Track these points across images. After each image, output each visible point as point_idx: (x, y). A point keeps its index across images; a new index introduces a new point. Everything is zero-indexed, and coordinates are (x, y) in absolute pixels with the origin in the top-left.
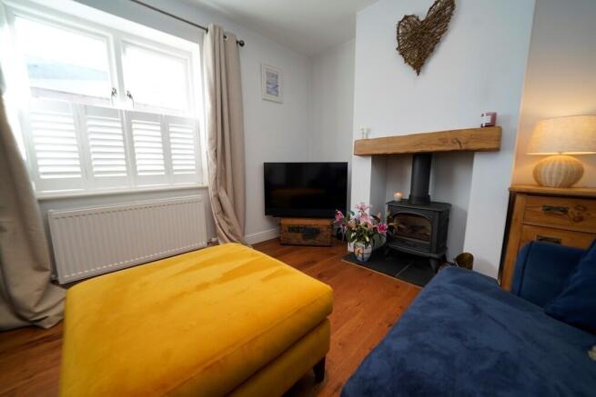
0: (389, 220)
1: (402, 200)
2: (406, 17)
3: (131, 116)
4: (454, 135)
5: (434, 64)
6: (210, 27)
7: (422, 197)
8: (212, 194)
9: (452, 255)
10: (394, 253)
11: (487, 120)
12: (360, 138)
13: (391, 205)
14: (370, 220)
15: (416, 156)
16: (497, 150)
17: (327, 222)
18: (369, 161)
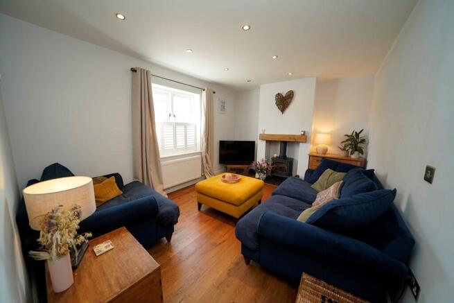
0: (272, 165)
1: (277, 157)
2: (279, 94)
3: (177, 124)
4: (294, 136)
5: (288, 111)
6: (206, 89)
7: (283, 156)
8: (204, 155)
9: (294, 175)
10: (274, 177)
11: (302, 133)
12: (262, 133)
13: (273, 159)
14: (266, 165)
15: (281, 142)
16: (305, 142)
17: (247, 166)
18: (265, 142)
